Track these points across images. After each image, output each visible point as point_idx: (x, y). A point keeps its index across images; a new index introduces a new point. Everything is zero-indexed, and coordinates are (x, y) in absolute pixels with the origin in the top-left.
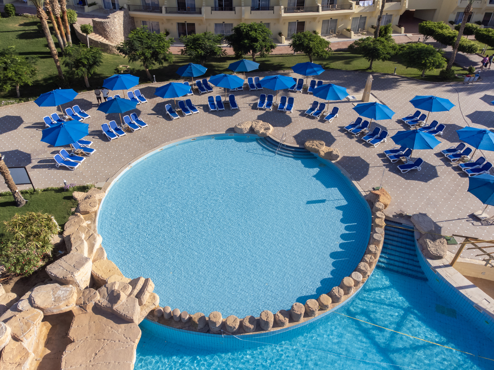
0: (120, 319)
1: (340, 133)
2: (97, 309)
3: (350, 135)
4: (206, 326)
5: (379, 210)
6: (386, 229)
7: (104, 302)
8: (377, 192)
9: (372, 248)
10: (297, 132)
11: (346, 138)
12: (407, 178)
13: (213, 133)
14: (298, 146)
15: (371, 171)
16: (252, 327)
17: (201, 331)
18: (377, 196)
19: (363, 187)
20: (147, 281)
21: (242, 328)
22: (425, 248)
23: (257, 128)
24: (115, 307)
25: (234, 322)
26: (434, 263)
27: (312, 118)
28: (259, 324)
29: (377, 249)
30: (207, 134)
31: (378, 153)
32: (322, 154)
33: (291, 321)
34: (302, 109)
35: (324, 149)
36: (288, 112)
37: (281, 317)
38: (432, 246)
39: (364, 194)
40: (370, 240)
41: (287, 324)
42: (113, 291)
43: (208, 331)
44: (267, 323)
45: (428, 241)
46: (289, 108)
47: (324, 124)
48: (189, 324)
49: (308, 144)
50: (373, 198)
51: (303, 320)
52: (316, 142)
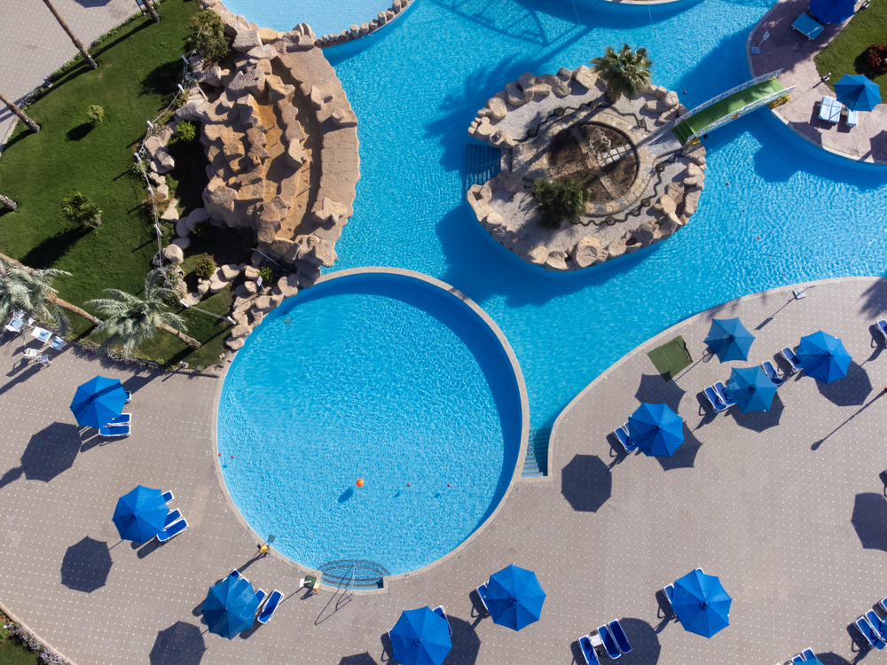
0: (306, 48)
2: (290, 50)
4: (351, 37)
7: (291, 44)
16: (376, 24)
17: (349, 40)
20: (304, 25)
21: (371, 28)
24: (300, 43)
25: (365, 26)
28: (380, 22)
33: (396, 13)
37: (390, 12)
41: (395, 16)
42: (292, 37)
43: (353, 39)
44: (383, 18)
48: (341, 40)
51: (401, 10)
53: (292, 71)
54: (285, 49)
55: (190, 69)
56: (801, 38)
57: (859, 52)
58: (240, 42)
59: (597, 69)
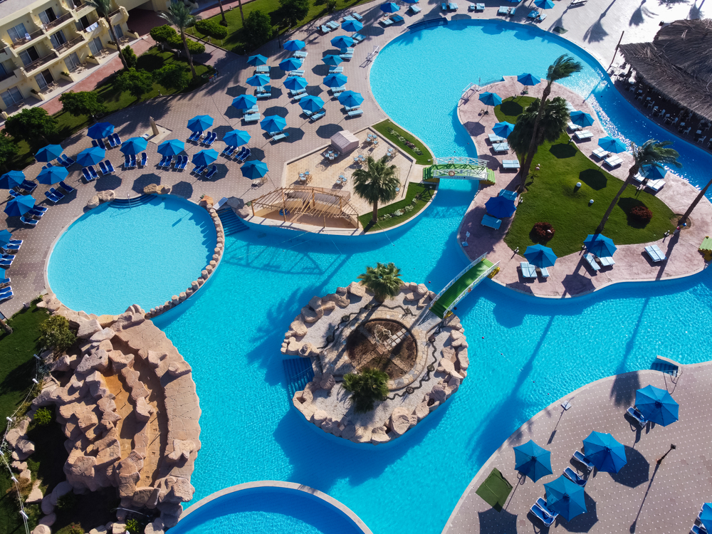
0: (138, 323)
1: (158, 171)
3: (166, 169)
4: (173, 304)
5: (210, 209)
6: (219, 216)
8: (204, 199)
9: (218, 229)
10: (131, 185)
11: (165, 172)
12: (214, 181)
13: (76, 218)
14: (140, 195)
15: (193, 186)
16: (191, 291)
17: (172, 307)
18: (205, 202)
19: (194, 199)
21: (188, 295)
22: (240, 214)
23: (105, 198)
24: (133, 320)
25: (183, 294)
26: (246, 219)
27: (132, 168)
28: (194, 288)
29: (221, 228)
30: (72, 221)
31: (190, 172)
32: (159, 192)
33: (205, 279)
34: (119, 165)
35: (158, 189)
36: (112, 173)
37: (200, 280)
38: (242, 212)
39: (198, 204)
40: (216, 226)
41: (204, 282)
42: (125, 317)
43: (175, 305)
44: (196, 285)
45: (240, 210)
46: (111, 170)
47: (144, 169)
48: (166, 309)
49: (146, 190)
50: (204, 204)
51: (209, 276)
52: (150, 186)
53: (129, 343)
54: (121, 328)
55: (42, 363)
56: (490, 230)
57: (530, 230)
58: (83, 331)
59: (364, 283)
